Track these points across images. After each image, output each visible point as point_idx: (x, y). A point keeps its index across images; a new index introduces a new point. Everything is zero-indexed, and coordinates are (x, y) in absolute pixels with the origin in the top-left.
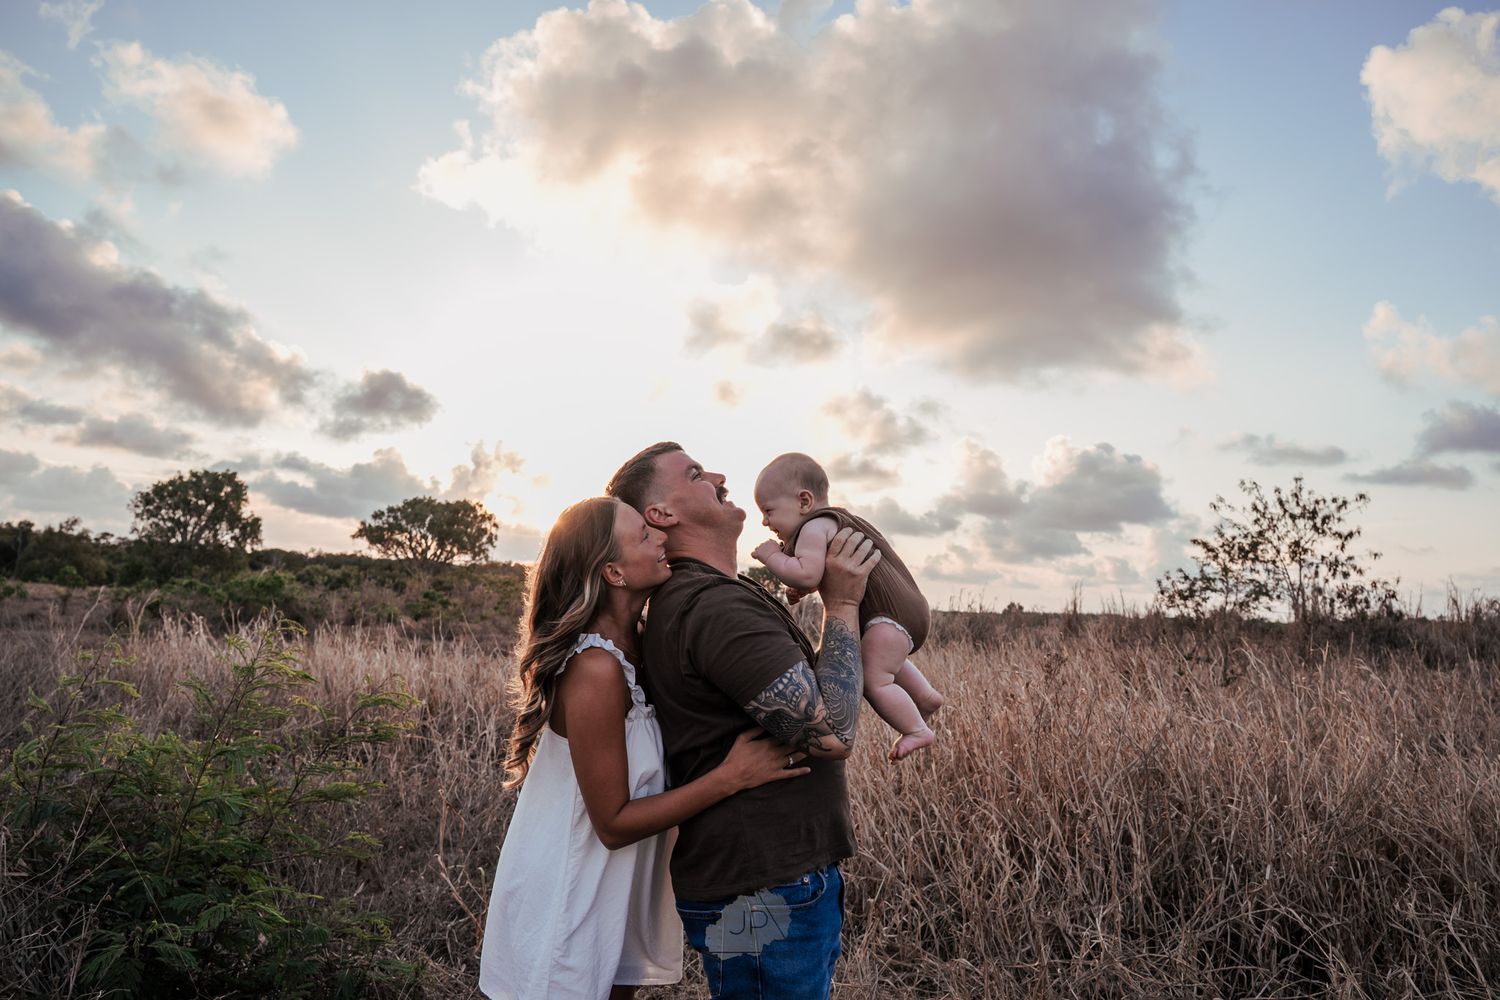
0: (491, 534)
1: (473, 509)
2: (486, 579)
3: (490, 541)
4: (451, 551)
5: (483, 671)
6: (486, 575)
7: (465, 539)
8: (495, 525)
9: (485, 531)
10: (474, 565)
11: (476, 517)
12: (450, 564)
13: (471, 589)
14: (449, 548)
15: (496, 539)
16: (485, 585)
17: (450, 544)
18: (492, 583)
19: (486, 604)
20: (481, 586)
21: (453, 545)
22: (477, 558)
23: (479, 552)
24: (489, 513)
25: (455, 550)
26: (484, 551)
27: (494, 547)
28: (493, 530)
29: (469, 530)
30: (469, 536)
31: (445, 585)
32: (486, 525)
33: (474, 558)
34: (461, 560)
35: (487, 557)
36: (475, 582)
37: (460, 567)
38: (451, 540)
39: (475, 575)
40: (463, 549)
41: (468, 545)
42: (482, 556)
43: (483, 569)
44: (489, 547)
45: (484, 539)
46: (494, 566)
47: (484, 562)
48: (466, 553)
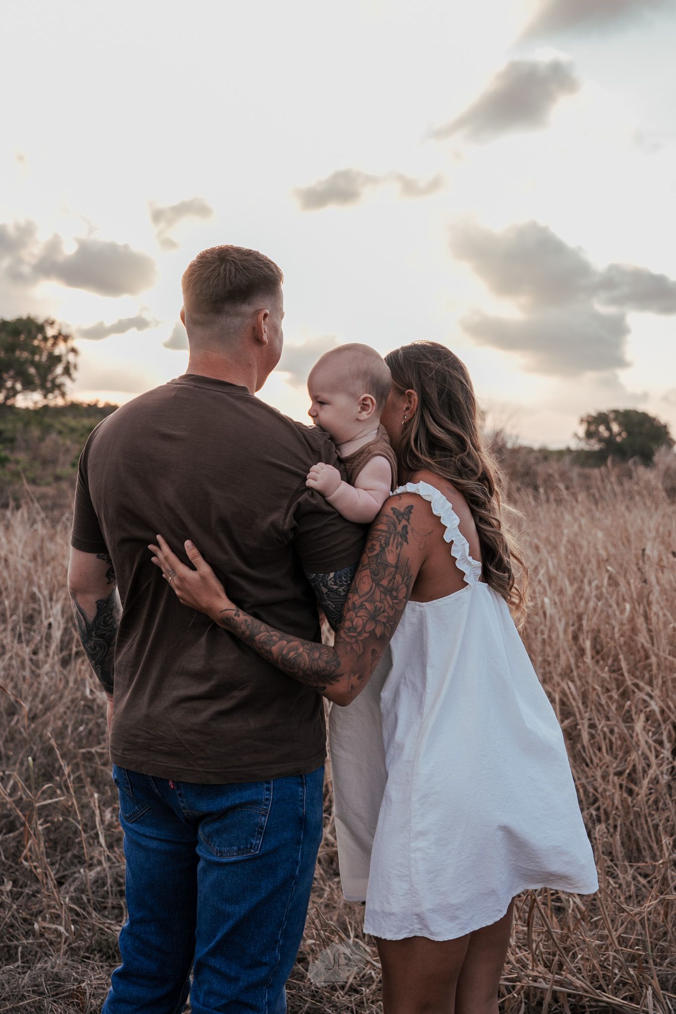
0: (68, 363)
1: (41, 329)
2: (64, 425)
3: (67, 371)
4: (13, 388)
5: (49, 545)
6: (64, 420)
7: (32, 371)
8: (74, 350)
9: (58, 359)
10: (46, 407)
11: (45, 339)
12: (12, 408)
13: (42, 439)
14: (9, 384)
15: (75, 367)
16: (60, 433)
17: (11, 377)
18: (73, 430)
19: (62, 458)
20: (53, 436)
21: (15, 379)
22: (50, 396)
23: (50, 387)
24: (65, 332)
25: (19, 386)
26: (59, 387)
27: (73, 380)
28: (71, 357)
29: (37, 358)
30: (37, 365)
31: (8, 435)
32: (61, 349)
33: (45, 396)
34: (29, 400)
35: (63, 395)
36: (47, 429)
37: (27, 410)
38: (12, 373)
39: (48, 420)
40: (29, 385)
41: (37, 381)
42: (57, 392)
43: (58, 412)
44: (65, 380)
45: (59, 369)
46: (74, 408)
47: (60, 402)
48: (34, 390)
